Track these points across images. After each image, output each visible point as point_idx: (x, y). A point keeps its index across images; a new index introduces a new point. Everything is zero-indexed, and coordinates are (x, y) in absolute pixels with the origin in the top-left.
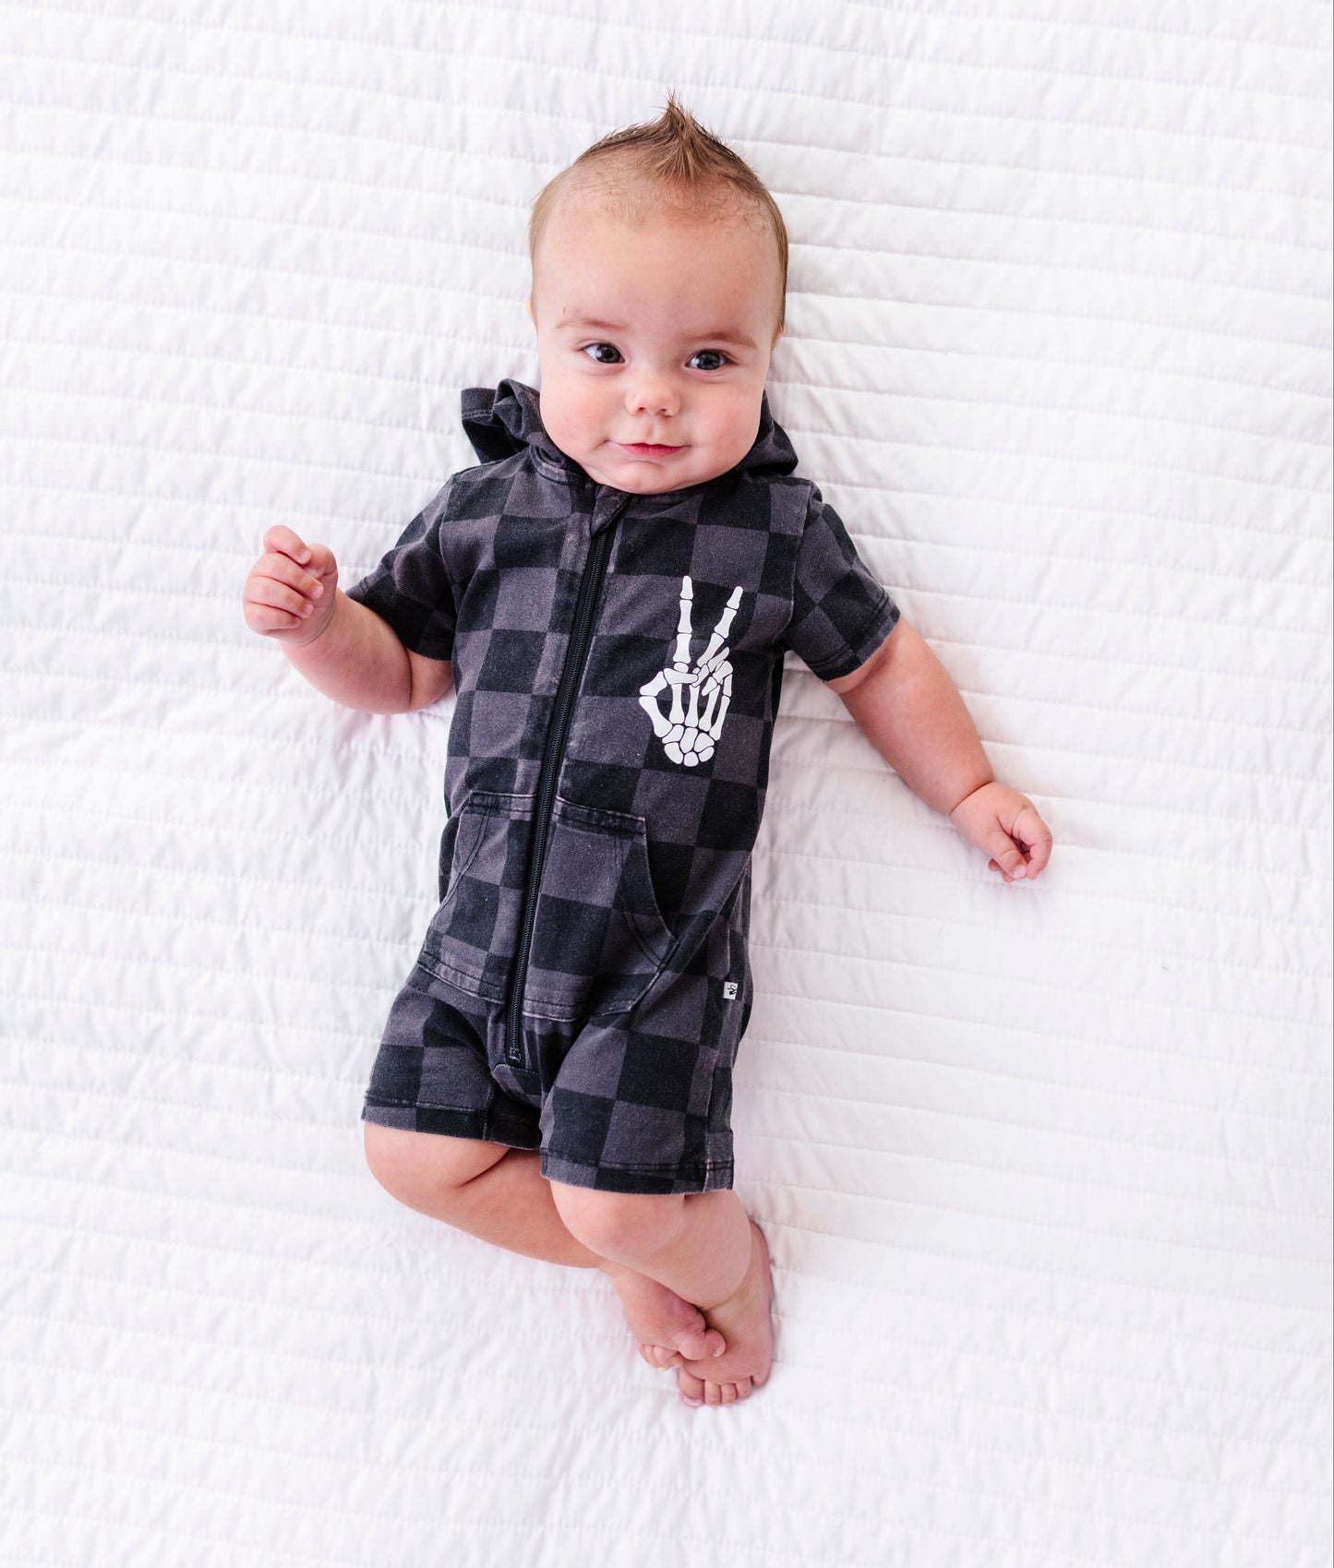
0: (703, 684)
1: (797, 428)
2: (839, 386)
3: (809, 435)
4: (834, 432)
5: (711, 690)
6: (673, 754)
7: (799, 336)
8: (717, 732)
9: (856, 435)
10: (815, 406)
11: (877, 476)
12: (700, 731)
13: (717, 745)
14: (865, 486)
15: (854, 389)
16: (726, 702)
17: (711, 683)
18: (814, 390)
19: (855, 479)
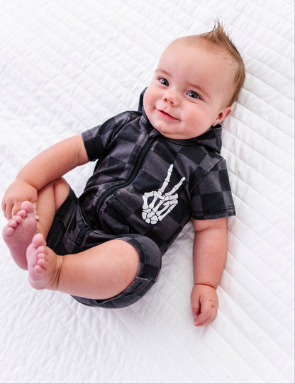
0: (165, 202)
1: (225, 147)
2: (244, 141)
3: (227, 151)
4: (235, 154)
5: (167, 205)
6: (144, 215)
7: (242, 122)
8: (161, 218)
9: (240, 158)
10: (234, 143)
11: (239, 173)
12: (155, 214)
13: (159, 222)
14: (234, 174)
15: (248, 145)
16: (169, 211)
17: (168, 203)
18: (237, 140)
19: (233, 170)
